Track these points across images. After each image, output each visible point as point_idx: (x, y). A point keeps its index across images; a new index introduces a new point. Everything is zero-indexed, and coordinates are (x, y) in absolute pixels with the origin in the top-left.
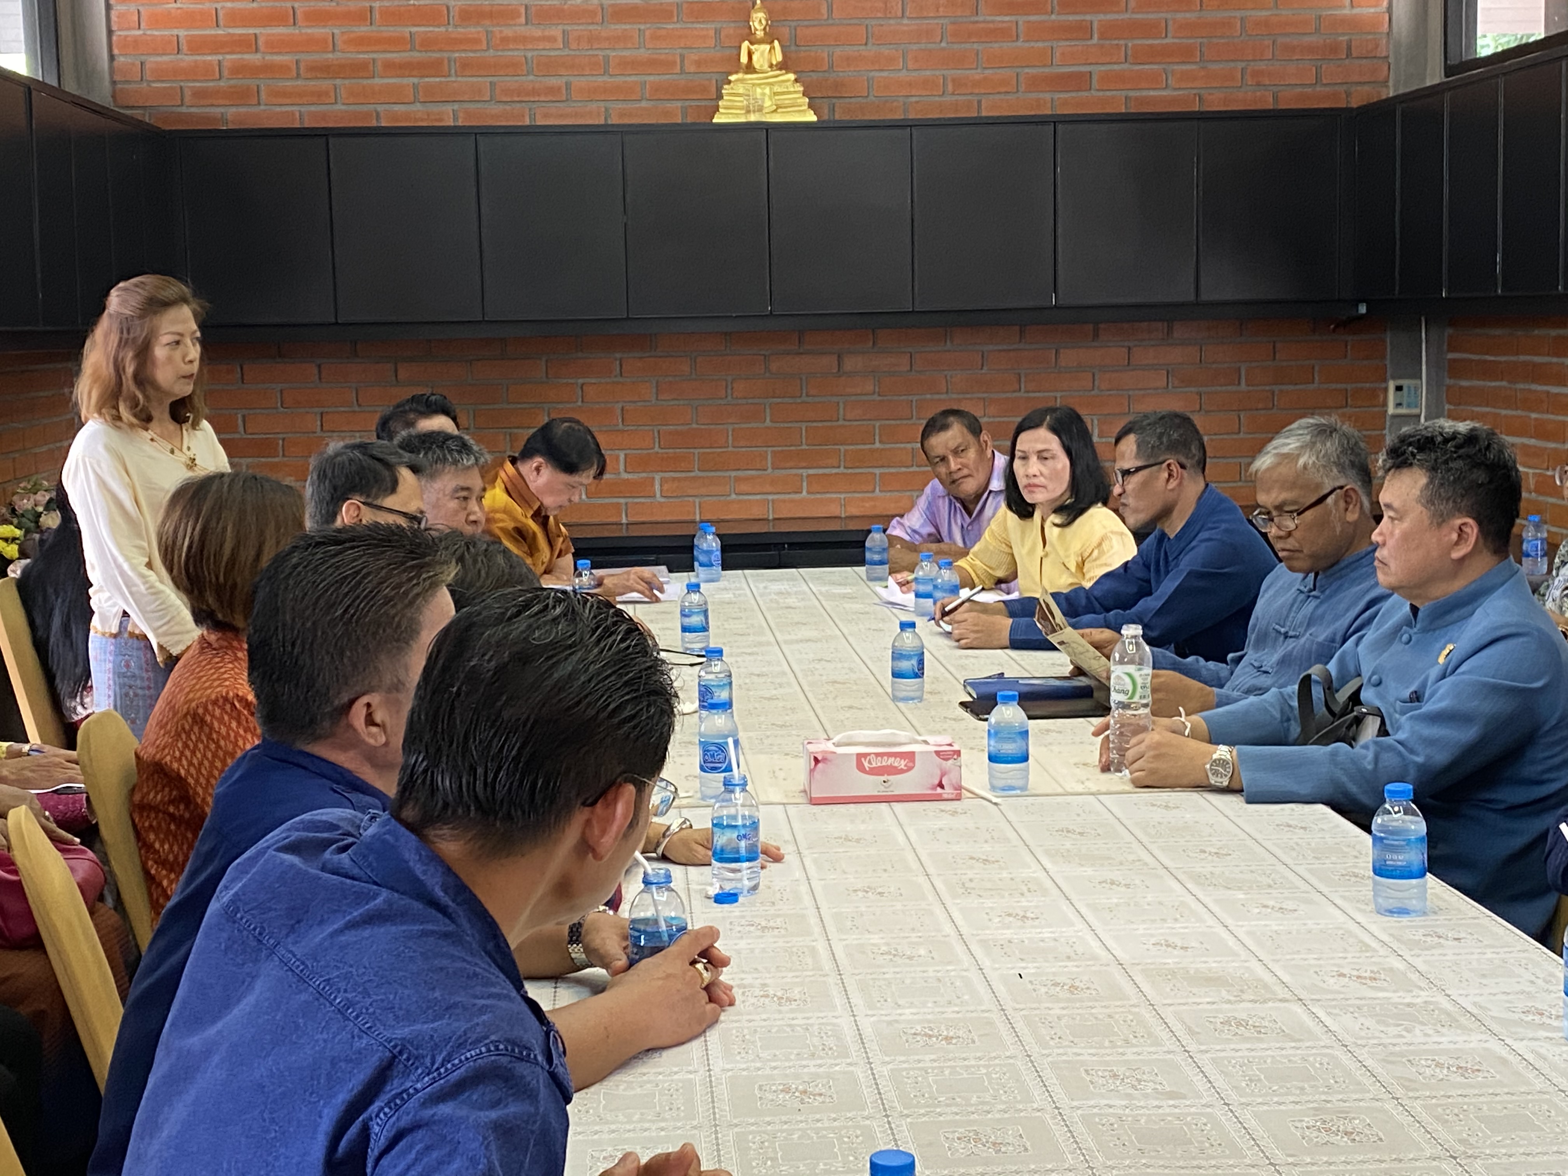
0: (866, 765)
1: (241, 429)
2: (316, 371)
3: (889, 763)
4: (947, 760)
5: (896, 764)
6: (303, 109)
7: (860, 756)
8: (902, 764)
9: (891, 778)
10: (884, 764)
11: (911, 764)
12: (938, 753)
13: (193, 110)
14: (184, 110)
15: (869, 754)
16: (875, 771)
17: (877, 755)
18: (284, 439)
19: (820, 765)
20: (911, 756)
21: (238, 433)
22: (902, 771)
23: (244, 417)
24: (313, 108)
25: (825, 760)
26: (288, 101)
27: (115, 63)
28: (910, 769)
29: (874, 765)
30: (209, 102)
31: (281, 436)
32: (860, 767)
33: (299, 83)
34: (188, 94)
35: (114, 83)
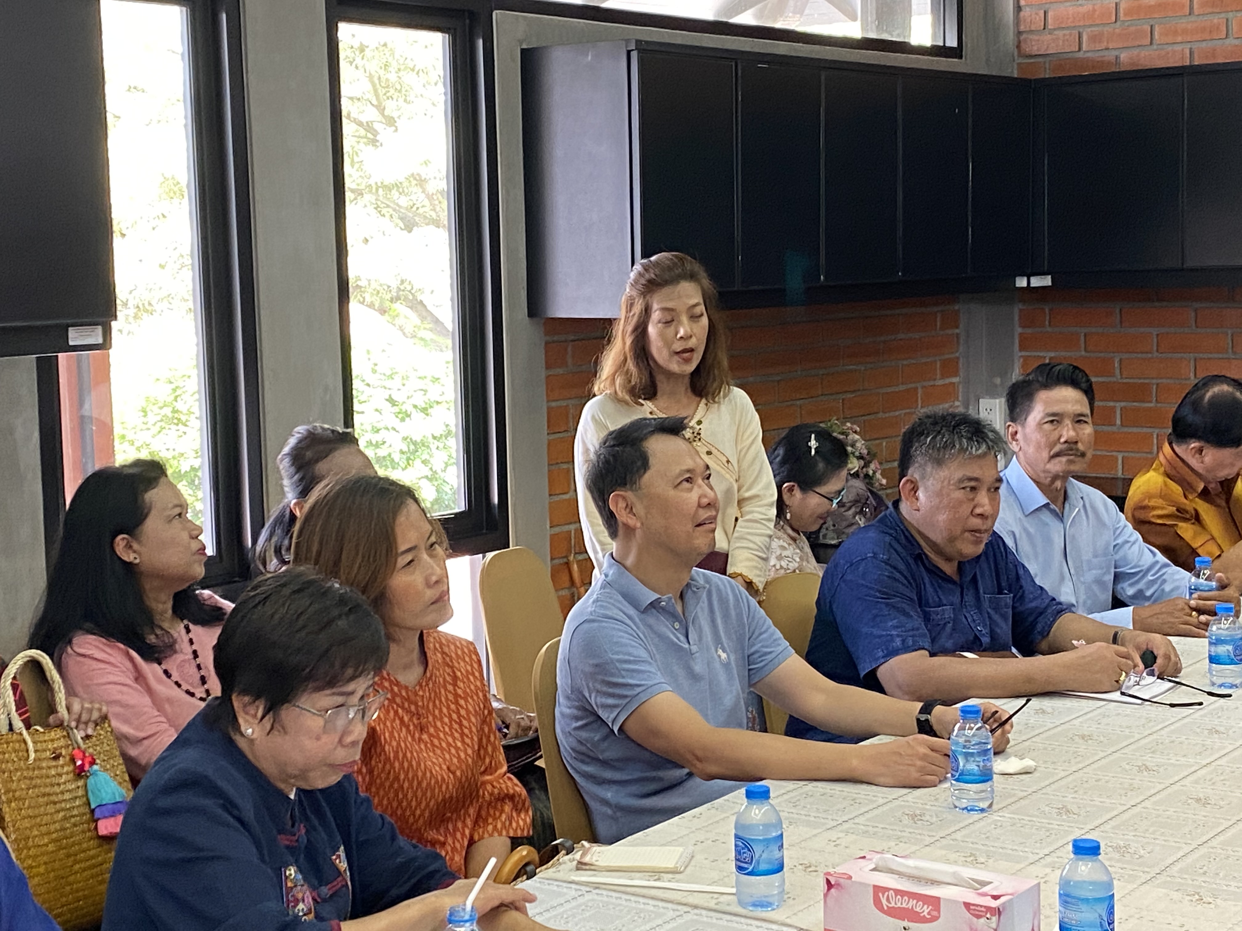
0: (884, 902)
1: (1117, 372)
2: (1193, 314)
3: (910, 906)
4: (978, 917)
5: (918, 909)
6: (1195, 46)
7: (878, 890)
8: (924, 910)
9: (911, 925)
10: (904, 905)
11: (935, 913)
12: (967, 905)
13: (1089, 55)
14: (1080, 55)
15: (888, 889)
16: (893, 912)
17: (897, 892)
18: (1157, 384)
19: (833, 890)
20: (935, 902)
21: (1114, 376)
22: (924, 920)
23: (1121, 360)
24: (1204, 45)
25: (838, 885)
26: (1179, 39)
27: (1022, 14)
28: (934, 919)
29: (893, 905)
30: (1104, 45)
31: (1154, 381)
32: (877, 903)
33: (1192, 18)
34: (1085, 38)
35: (1020, 33)
